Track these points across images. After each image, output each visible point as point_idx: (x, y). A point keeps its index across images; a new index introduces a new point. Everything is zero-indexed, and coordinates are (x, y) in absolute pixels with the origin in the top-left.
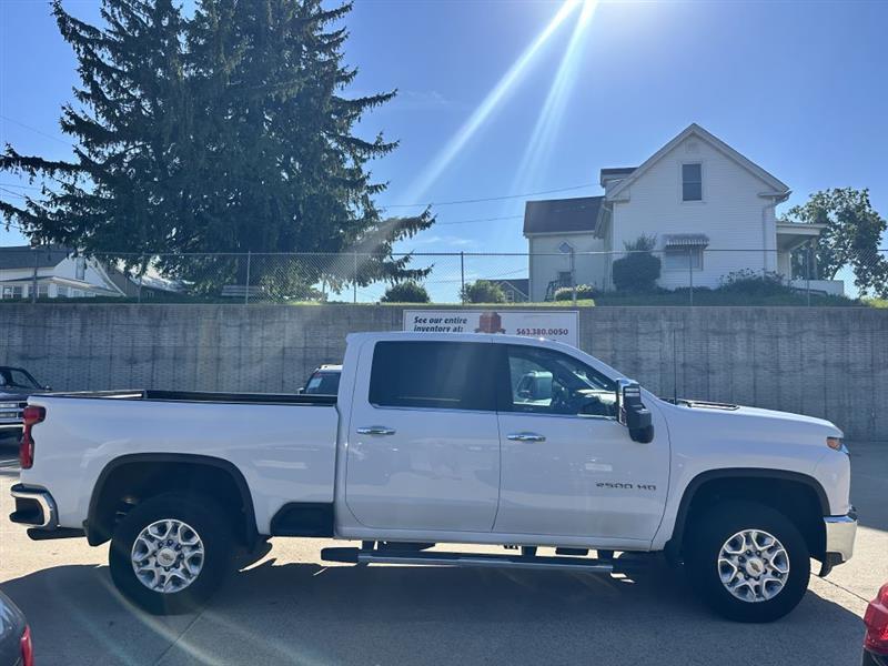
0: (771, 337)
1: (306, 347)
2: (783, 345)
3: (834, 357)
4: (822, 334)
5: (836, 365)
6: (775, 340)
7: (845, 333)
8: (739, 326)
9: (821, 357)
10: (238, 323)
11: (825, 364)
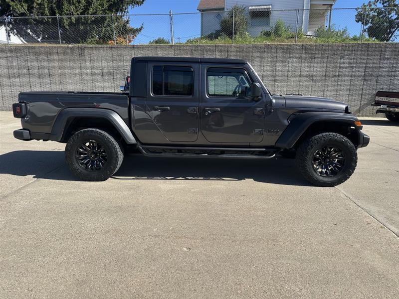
0: (273, 61)
1: (39, 69)
2: (279, 66)
3: (306, 71)
4: (300, 59)
5: (307, 76)
6: (275, 63)
7: (313, 58)
8: (256, 54)
9: (298, 72)
10: (6, 56)
11: (300, 75)
